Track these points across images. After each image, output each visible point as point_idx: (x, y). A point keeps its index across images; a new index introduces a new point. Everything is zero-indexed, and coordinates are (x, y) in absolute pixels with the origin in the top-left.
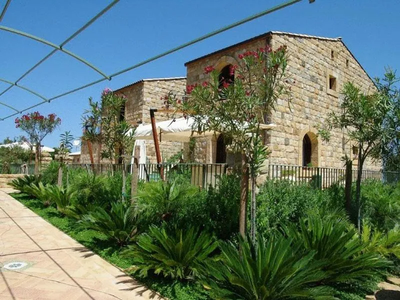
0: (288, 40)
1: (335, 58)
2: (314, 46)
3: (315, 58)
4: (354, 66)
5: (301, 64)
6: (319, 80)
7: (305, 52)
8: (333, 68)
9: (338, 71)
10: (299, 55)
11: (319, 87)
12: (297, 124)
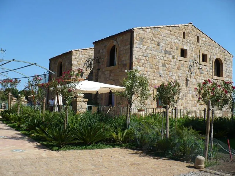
0: (146, 31)
1: (186, 37)
2: (167, 32)
3: (168, 39)
4: (204, 39)
5: (156, 44)
6: (172, 52)
7: (160, 36)
8: (184, 43)
9: (189, 44)
10: (155, 39)
11: (171, 57)
12: (152, 81)
